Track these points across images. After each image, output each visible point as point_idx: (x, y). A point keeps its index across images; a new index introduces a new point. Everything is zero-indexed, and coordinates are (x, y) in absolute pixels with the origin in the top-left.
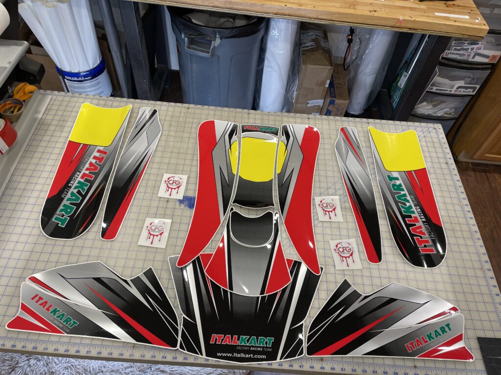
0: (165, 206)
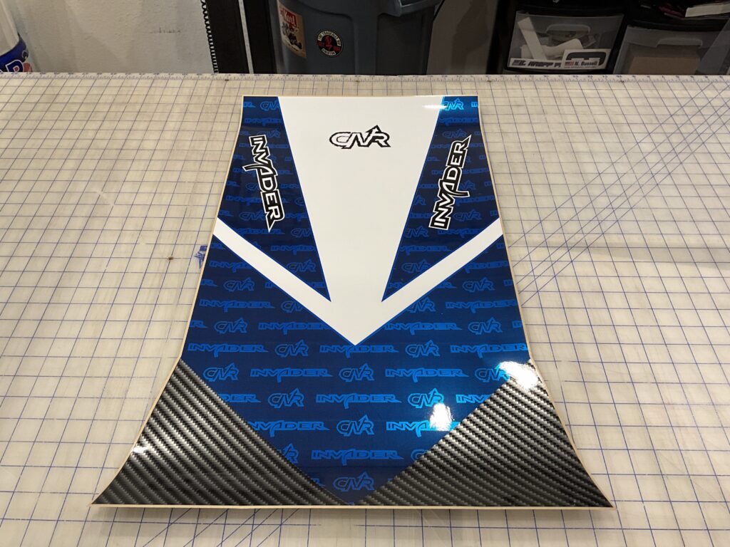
0: (163, 269)
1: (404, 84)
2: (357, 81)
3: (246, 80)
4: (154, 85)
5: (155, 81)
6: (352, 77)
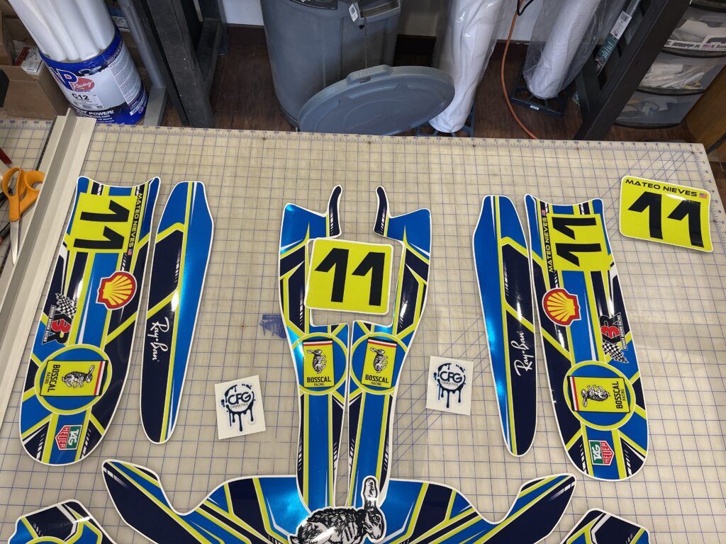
0: (238, 335)
1: (407, 146)
2: (369, 143)
3: (279, 138)
4: (205, 143)
5: (207, 138)
6: (364, 137)
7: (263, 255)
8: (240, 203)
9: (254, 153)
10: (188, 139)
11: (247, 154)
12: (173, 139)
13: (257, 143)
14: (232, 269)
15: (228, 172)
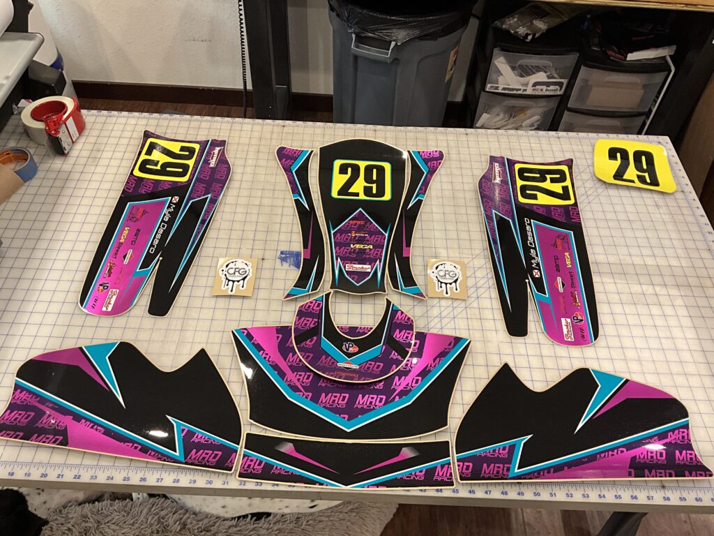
3: (297, 126)
4: (233, 128)
5: (234, 124)
6: (371, 127)
7: (281, 209)
8: (262, 171)
9: (275, 136)
10: (218, 125)
11: (268, 136)
12: (204, 125)
13: (276, 129)
14: (254, 218)
15: (252, 149)
